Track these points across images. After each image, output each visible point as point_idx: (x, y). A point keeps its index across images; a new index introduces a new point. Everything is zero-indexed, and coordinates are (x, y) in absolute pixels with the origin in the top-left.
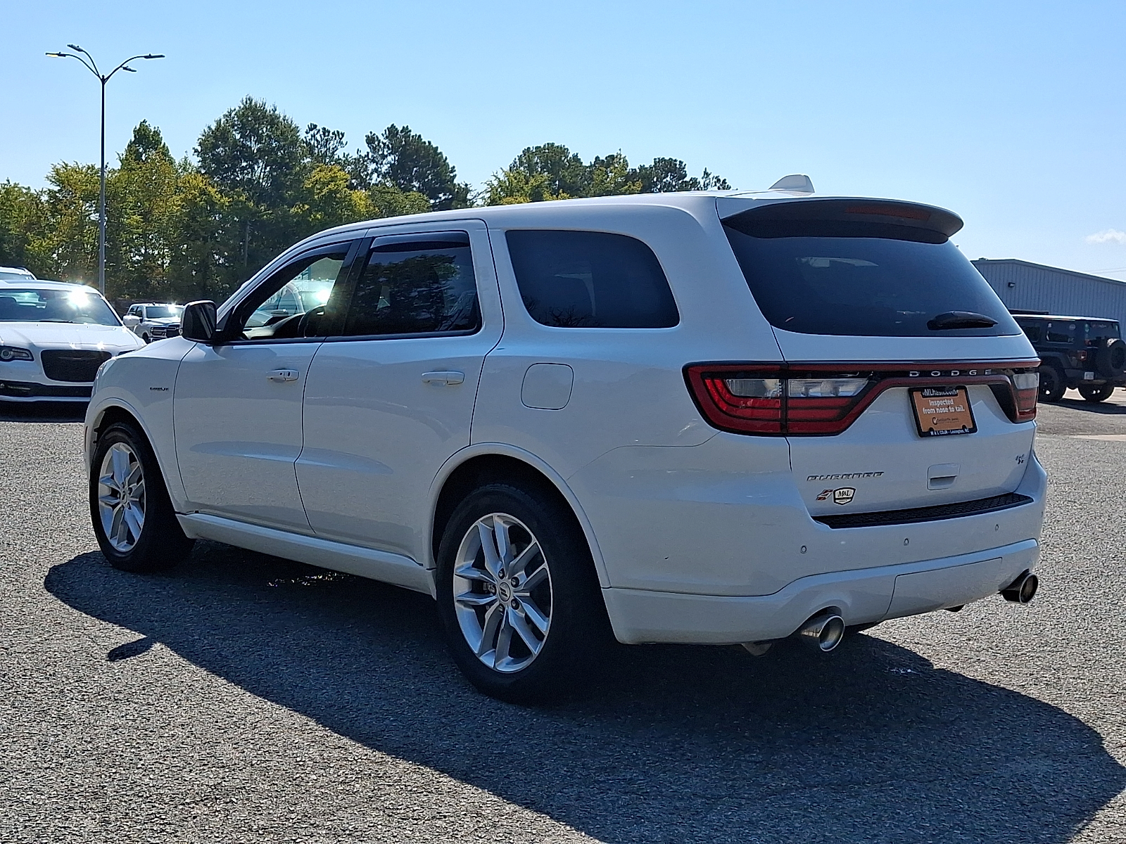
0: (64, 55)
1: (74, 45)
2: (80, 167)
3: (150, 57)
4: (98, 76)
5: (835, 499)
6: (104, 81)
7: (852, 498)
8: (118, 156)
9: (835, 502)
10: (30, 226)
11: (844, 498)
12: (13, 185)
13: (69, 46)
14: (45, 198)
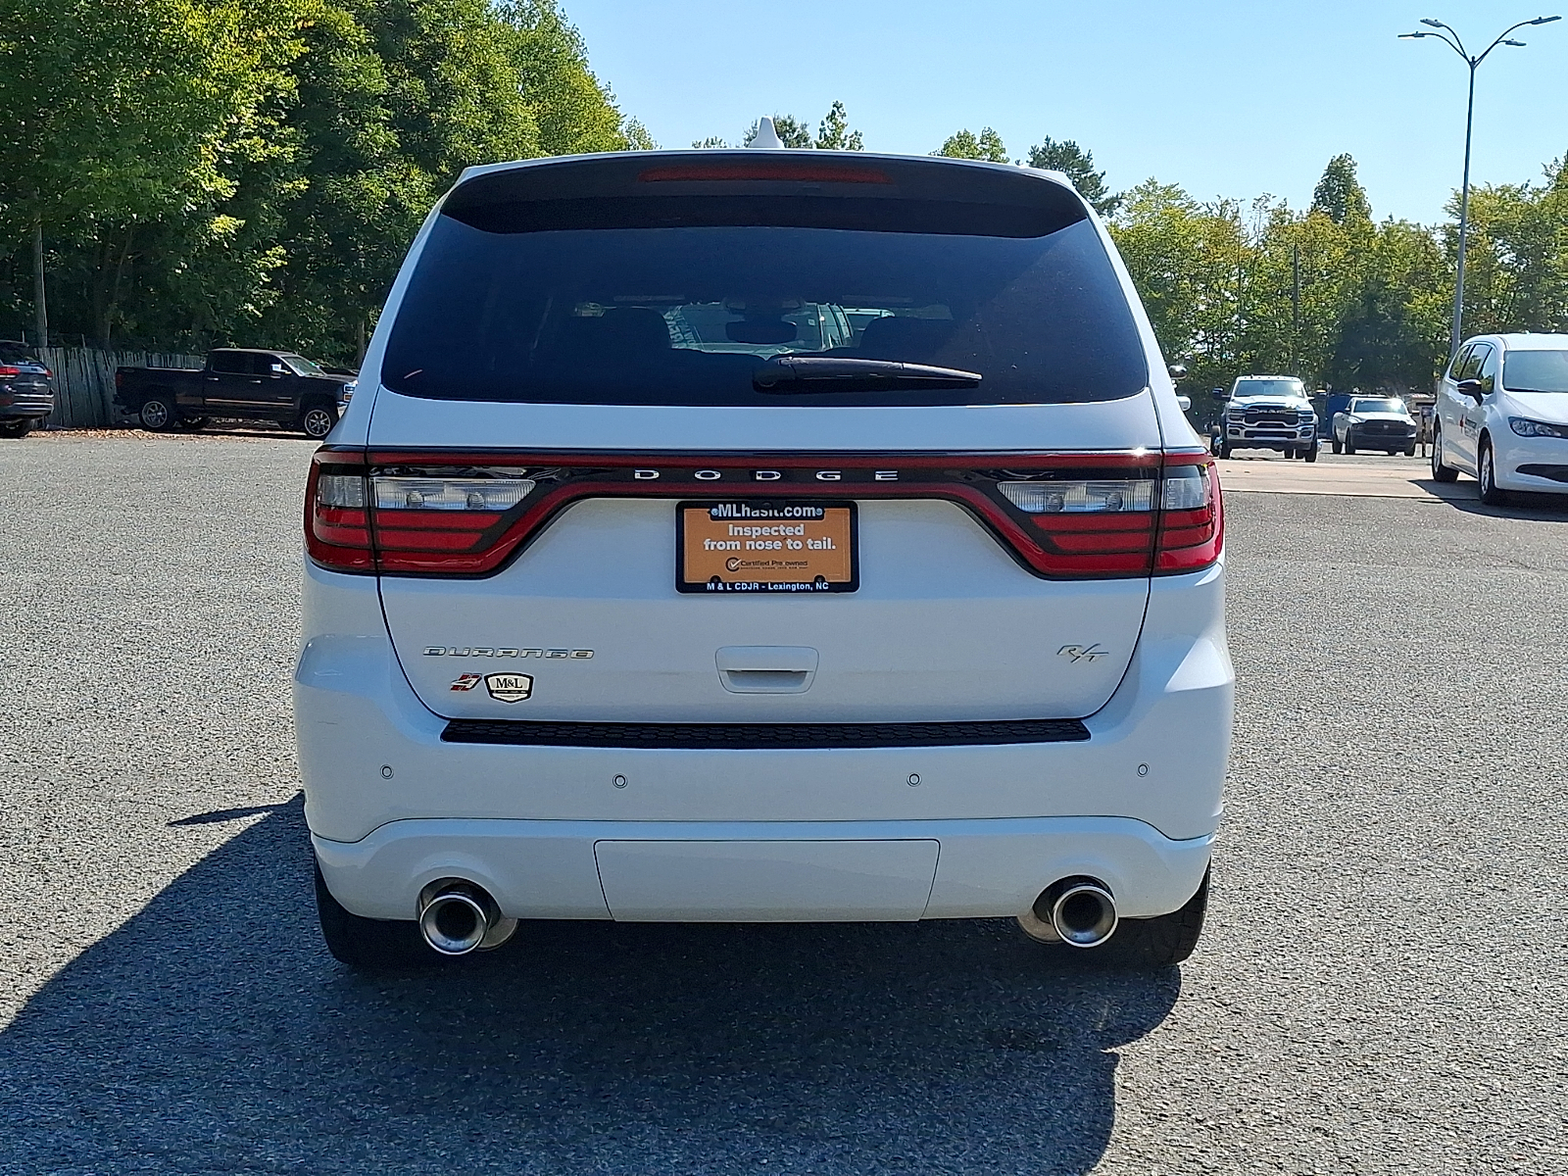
0: (1423, 35)
1: (1429, 19)
2: (1493, 189)
3: (1540, 21)
4: (1465, 57)
5: (491, 692)
6: (1473, 64)
7: (529, 692)
8: (1544, 170)
9: (492, 696)
10: (1412, 279)
11: (509, 692)
12: (1397, 222)
13: (1423, 21)
14: (1439, 237)
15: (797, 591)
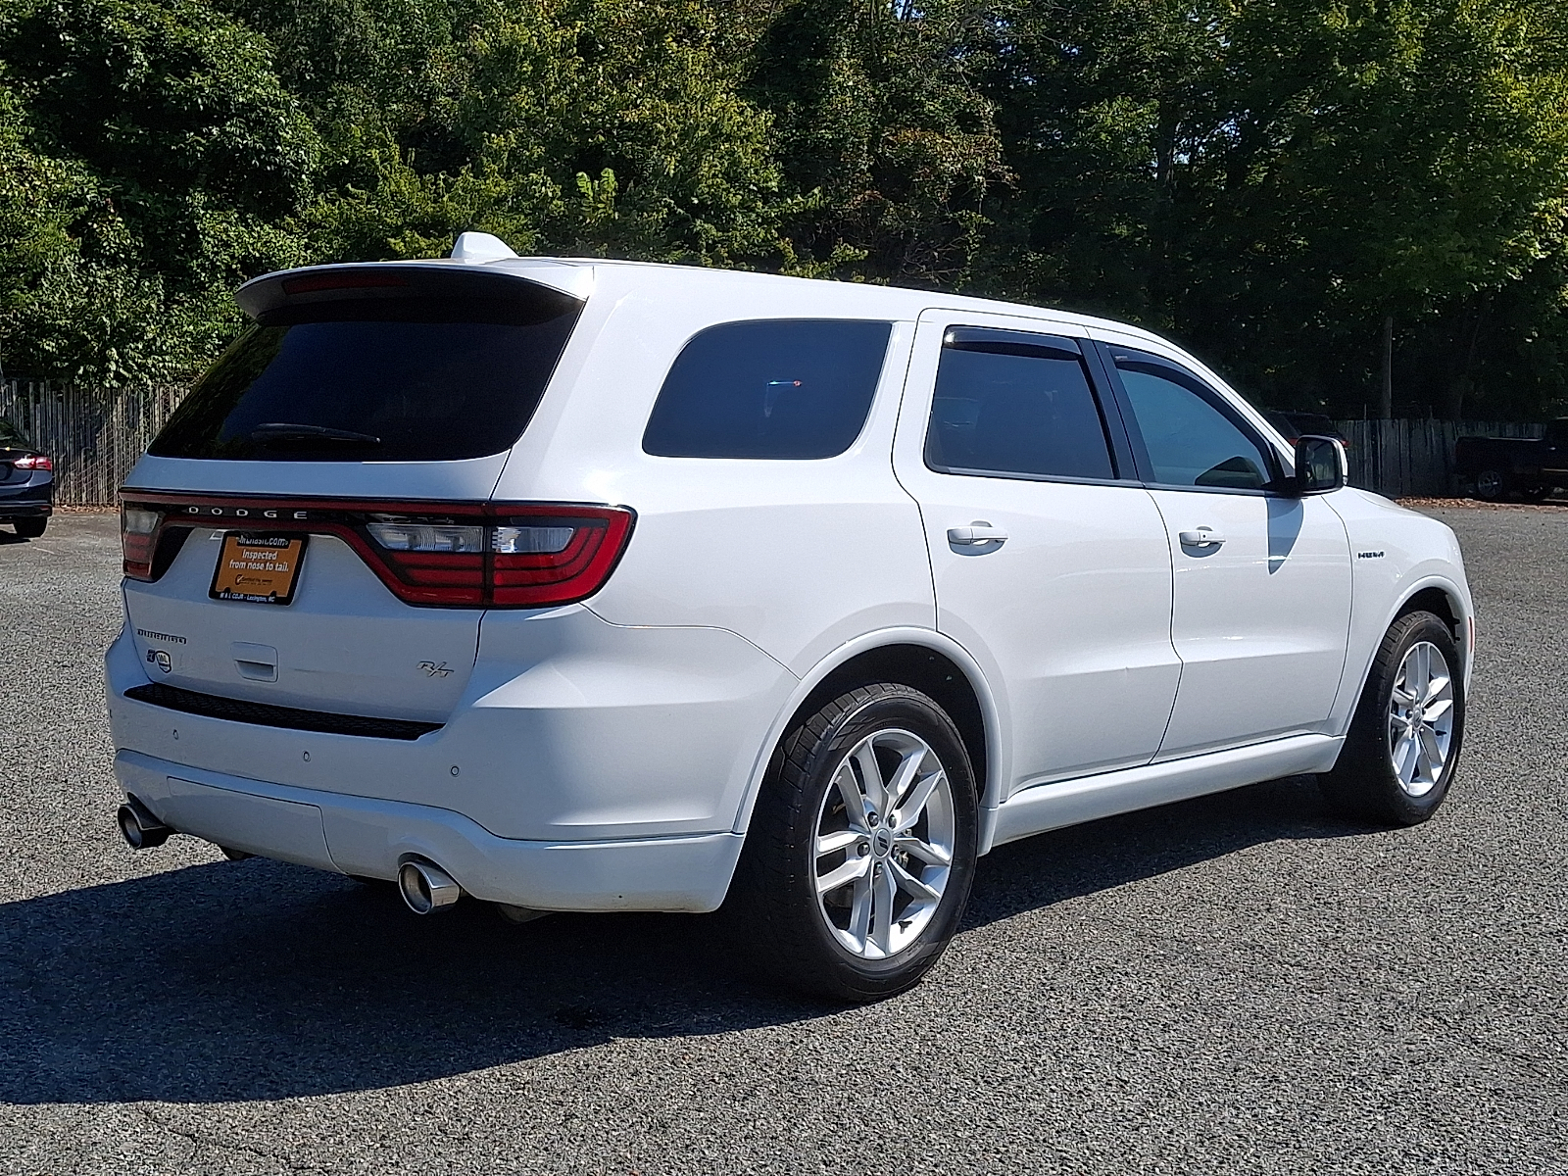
5: (159, 664)
7: (170, 666)
9: (160, 668)
11: (164, 665)
15: (260, 602)
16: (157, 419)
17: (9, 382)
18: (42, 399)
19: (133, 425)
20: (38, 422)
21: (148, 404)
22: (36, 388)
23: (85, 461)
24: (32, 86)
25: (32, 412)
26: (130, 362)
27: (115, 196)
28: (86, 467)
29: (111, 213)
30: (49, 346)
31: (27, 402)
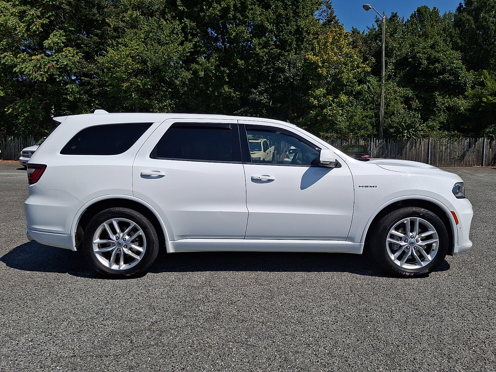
16: (418, 146)
17: (383, 139)
18: (391, 142)
19: (412, 148)
20: (389, 147)
21: (416, 143)
22: (390, 140)
23: (400, 156)
24: (403, 72)
25: (388, 145)
26: (411, 133)
27: (416, 95)
28: (400, 157)
29: (415, 99)
30: (392, 130)
31: (387, 144)
